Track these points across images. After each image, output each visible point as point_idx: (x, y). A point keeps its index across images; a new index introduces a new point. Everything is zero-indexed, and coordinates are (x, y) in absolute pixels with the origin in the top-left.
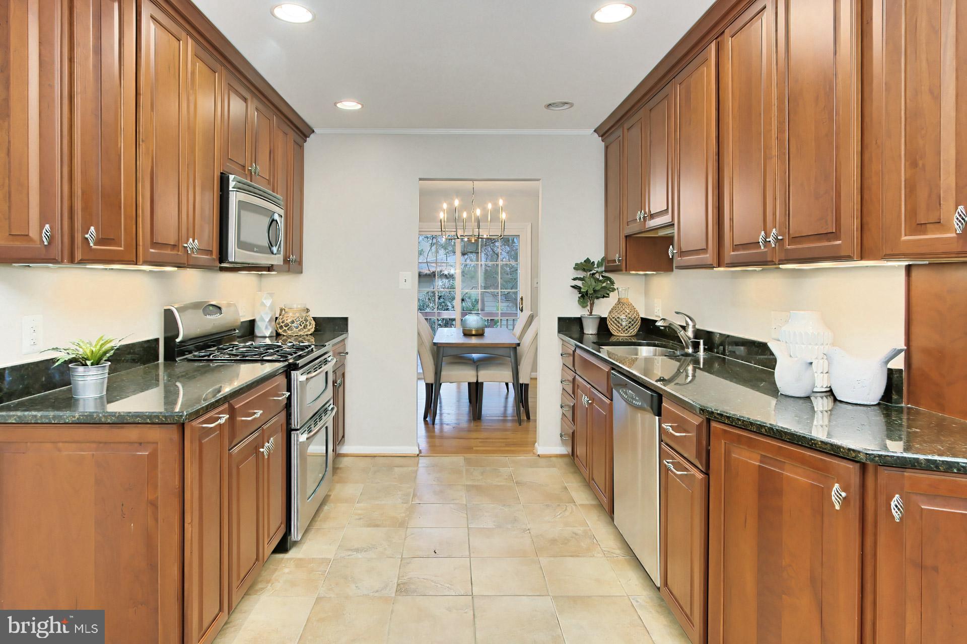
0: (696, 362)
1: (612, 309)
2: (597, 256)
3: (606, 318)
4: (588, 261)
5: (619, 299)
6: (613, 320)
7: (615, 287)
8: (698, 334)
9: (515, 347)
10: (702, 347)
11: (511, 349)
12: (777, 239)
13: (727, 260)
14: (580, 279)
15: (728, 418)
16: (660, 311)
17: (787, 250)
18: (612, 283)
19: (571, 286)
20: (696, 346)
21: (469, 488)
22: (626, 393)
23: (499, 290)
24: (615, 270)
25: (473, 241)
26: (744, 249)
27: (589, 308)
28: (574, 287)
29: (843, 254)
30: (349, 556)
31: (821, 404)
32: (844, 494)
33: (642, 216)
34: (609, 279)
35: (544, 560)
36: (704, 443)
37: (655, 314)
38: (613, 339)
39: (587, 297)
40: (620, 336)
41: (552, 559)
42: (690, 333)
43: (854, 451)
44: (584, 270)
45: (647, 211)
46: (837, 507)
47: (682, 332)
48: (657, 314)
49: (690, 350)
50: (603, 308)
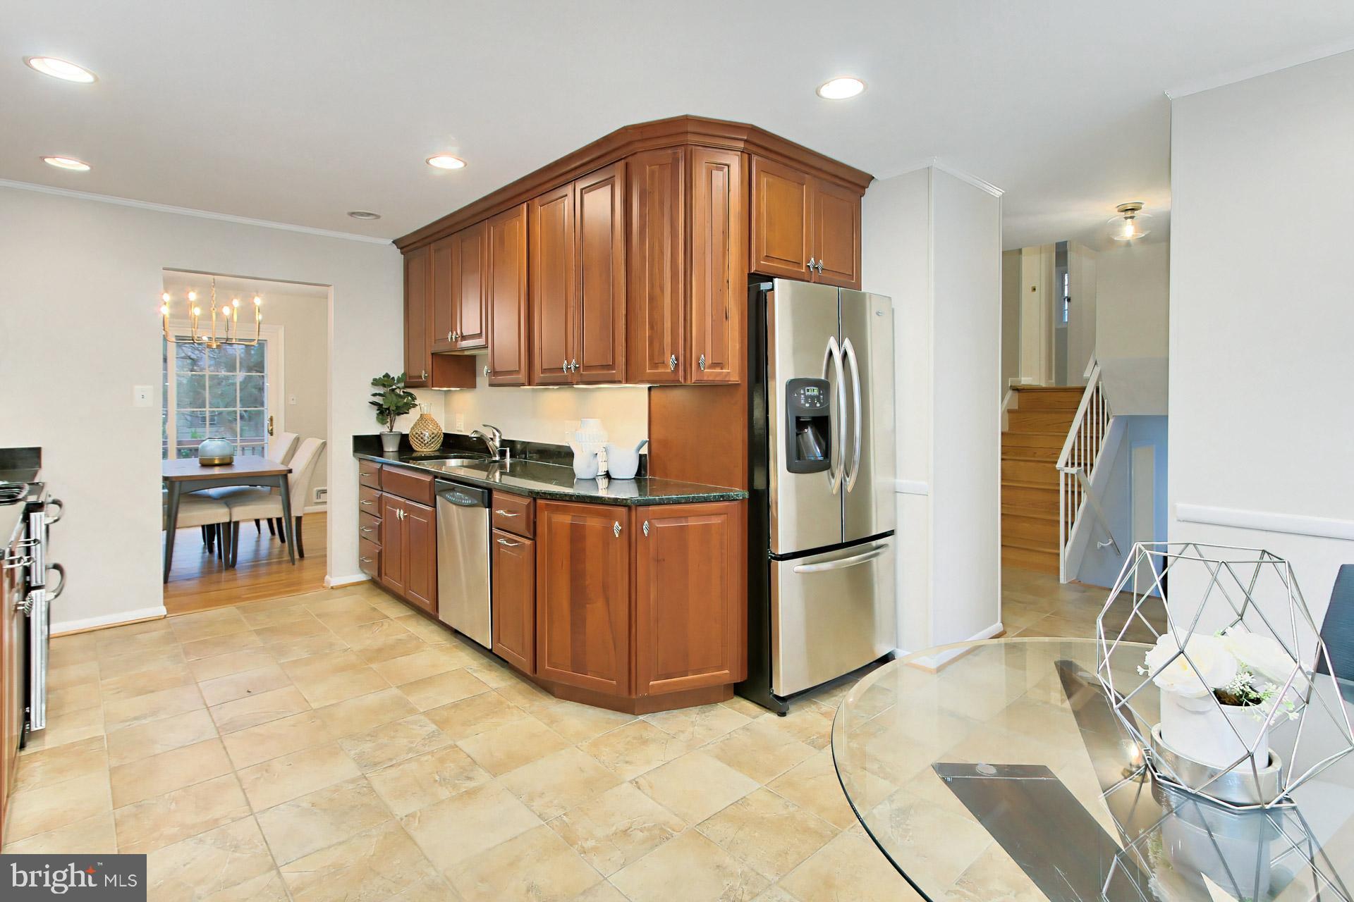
0: (503, 466)
1: (415, 425)
2: (397, 371)
3: (408, 435)
4: (387, 376)
5: (421, 415)
6: (417, 436)
7: (417, 402)
8: (504, 443)
9: (285, 475)
10: (508, 454)
11: (280, 477)
12: (575, 367)
13: (537, 381)
14: (380, 395)
15: (550, 494)
16: (462, 426)
17: (581, 374)
18: (414, 399)
19: (370, 403)
20: (503, 454)
21: (258, 632)
22: (453, 496)
23: (239, 409)
24: (420, 385)
25: (215, 347)
26: (551, 373)
27: (388, 424)
28: (373, 403)
29: (616, 380)
30: (129, 725)
31: (603, 483)
32: (620, 528)
33: (454, 337)
34: (411, 395)
35: (374, 666)
36: (532, 517)
37: (457, 429)
38: (415, 455)
39: (385, 413)
40: (423, 452)
41: (384, 663)
42: (497, 443)
43: (625, 499)
44: (384, 386)
45: (459, 332)
46: (617, 536)
47: (491, 443)
48: (459, 429)
49: (497, 458)
50: (404, 424)
